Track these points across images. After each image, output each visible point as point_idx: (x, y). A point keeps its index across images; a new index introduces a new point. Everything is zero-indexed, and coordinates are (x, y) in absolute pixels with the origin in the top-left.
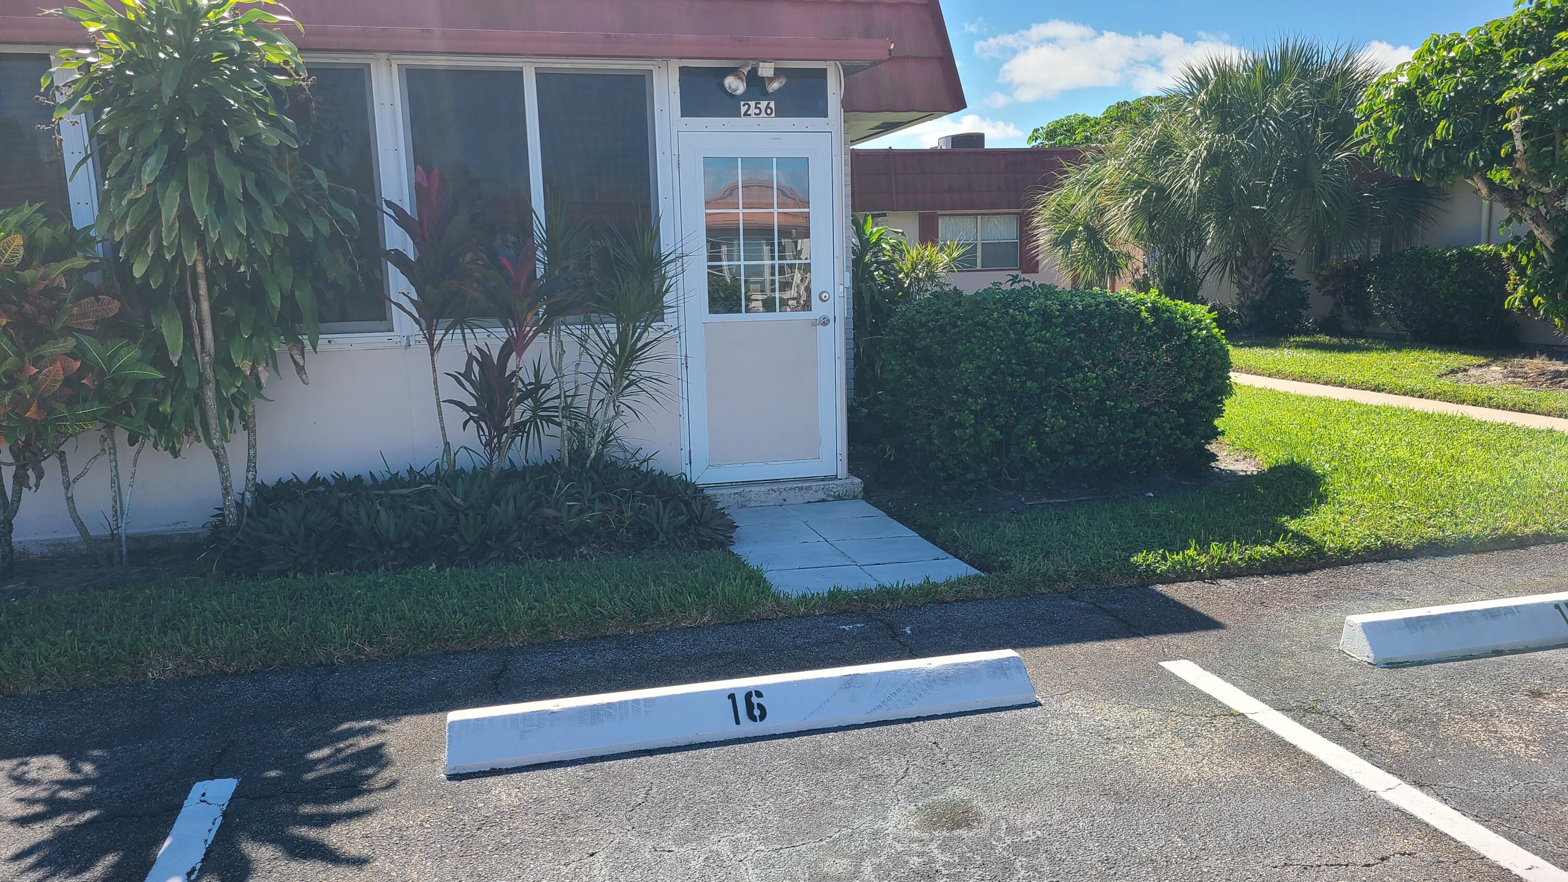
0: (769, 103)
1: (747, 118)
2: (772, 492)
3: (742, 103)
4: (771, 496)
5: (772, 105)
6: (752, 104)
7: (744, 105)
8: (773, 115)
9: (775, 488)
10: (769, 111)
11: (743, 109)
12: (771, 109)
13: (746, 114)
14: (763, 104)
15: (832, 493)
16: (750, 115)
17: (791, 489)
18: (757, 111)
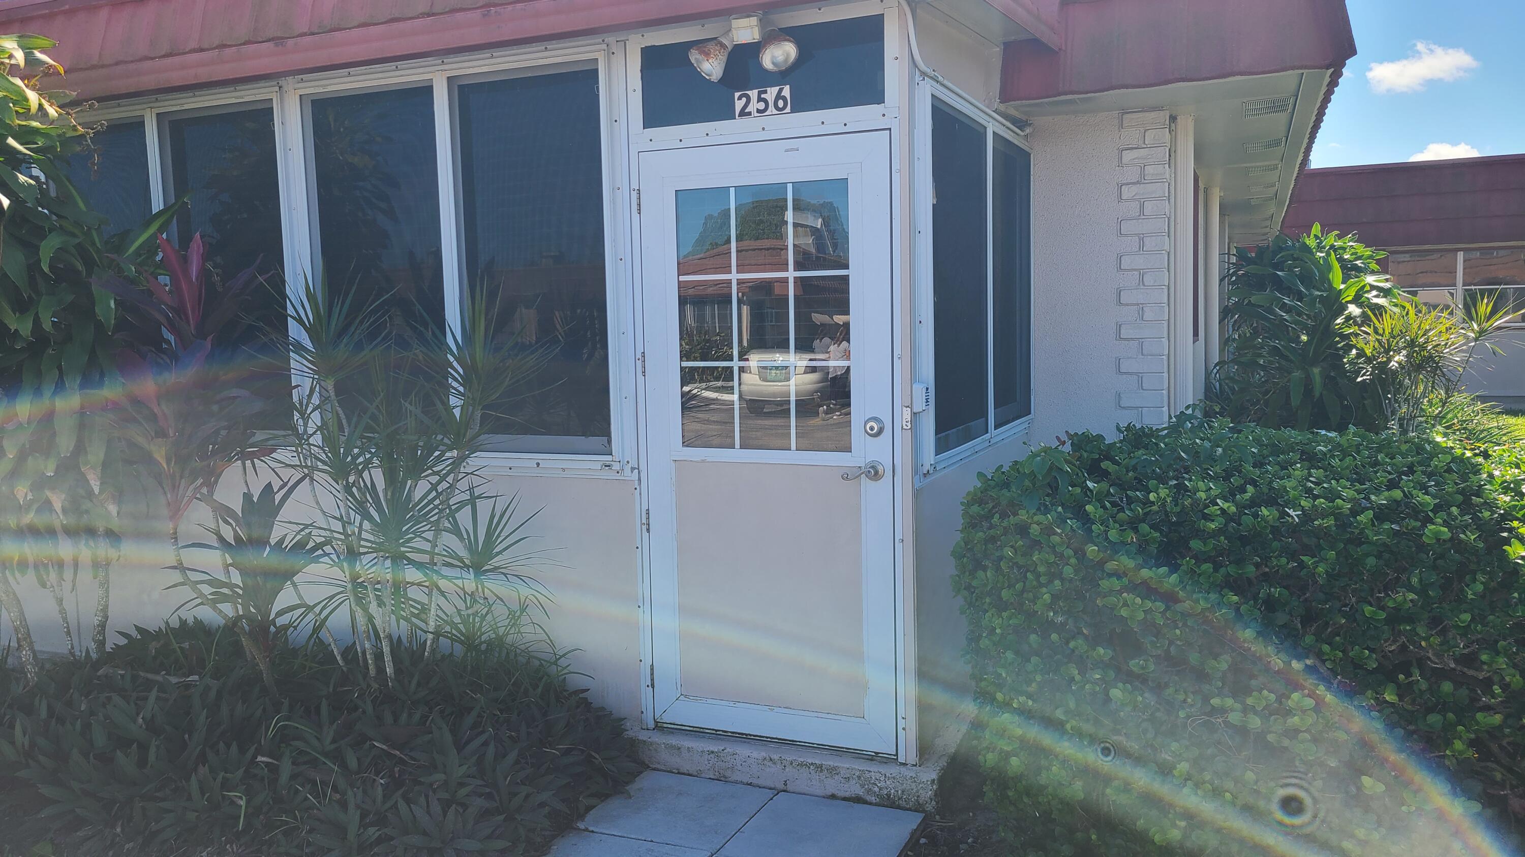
0: (781, 90)
1: (745, 120)
2: (770, 764)
3: (737, 95)
4: (768, 770)
5: (786, 92)
6: (753, 94)
7: (739, 98)
8: (788, 109)
9: (775, 757)
10: (781, 104)
11: (739, 105)
12: (784, 99)
13: (743, 113)
14: (771, 93)
15: (876, 789)
16: (750, 114)
17: (801, 765)
18: (762, 106)
